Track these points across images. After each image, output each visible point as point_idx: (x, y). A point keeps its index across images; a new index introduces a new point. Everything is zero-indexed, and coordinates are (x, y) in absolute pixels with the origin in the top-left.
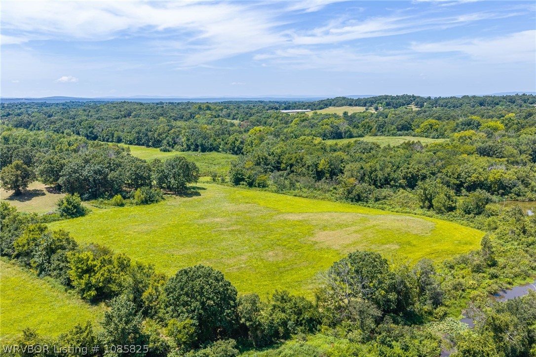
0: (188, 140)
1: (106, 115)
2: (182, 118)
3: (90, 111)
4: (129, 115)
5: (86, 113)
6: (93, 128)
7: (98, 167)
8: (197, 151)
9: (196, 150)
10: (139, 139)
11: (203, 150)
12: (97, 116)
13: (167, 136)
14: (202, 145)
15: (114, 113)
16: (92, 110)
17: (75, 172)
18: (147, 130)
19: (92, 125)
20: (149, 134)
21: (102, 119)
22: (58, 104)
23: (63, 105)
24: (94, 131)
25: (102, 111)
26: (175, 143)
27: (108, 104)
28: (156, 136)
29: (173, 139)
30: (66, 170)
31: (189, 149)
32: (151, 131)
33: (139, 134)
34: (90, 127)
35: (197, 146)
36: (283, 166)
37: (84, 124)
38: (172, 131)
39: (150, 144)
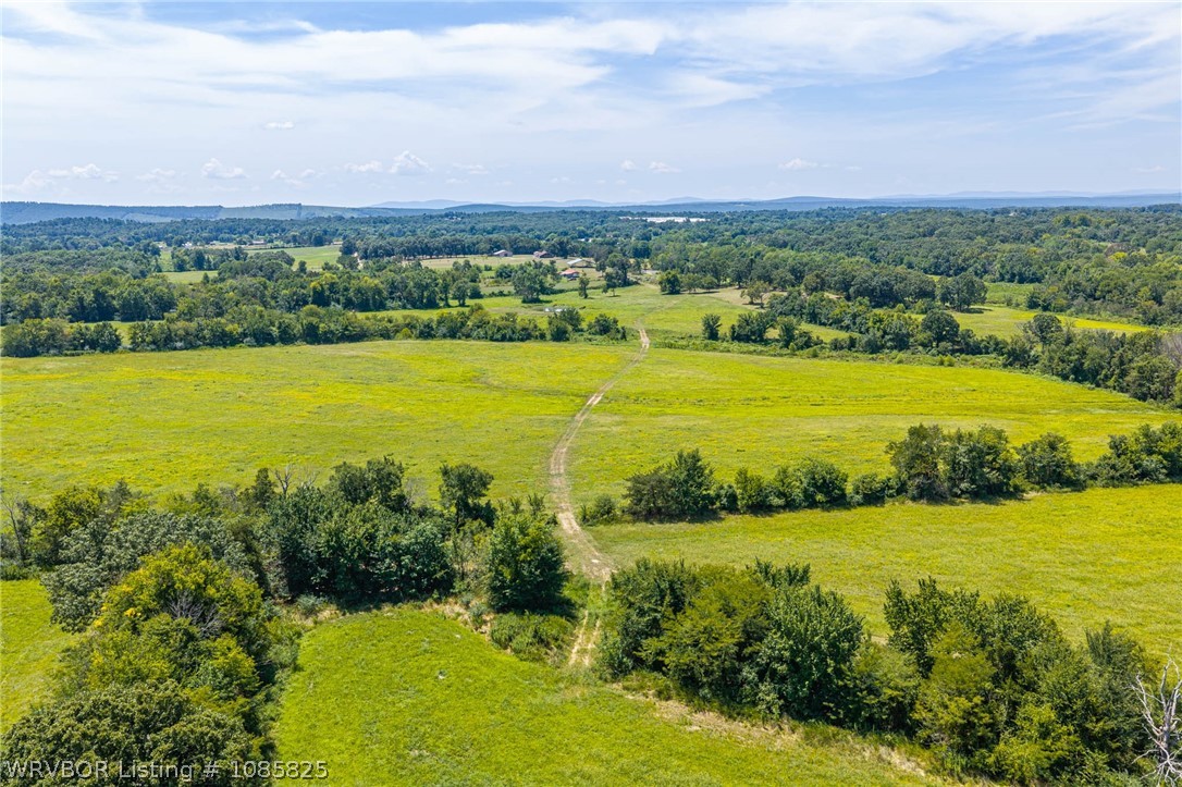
0: (1003, 267)
1: (894, 232)
2: (1019, 239)
3: (868, 227)
4: (931, 234)
5: (862, 230)
6: (876, 250)
7: (885, 278)
8: (1013, 282)
9: (1011, 281)
10: (937, 266)
11: (1021, 281)
12: (881, 234)
13: (975, 262)
14: (1020, 274)
15: (907, 229)
16: (872, 225)
17: (865, 282)
18: (949, 254)
19: (874, 246)
20: (951, 258)
21: (889, 239)
22: (808, 213)
23: (818, 215)
24: (877, 254)
25: (888, 228)
26: (986, 272)
27: (899, 215)
28: (960, 261)
29: (983, 266)
30: (858, 280)
31: (1003, 279)
32: (954, 255)
33: (937, 258)
34: (871, 250)
35: (1013, 275)
36: (1098, 293)
37: (865, 245)
38: (983, 255)
39: (951, 272)
